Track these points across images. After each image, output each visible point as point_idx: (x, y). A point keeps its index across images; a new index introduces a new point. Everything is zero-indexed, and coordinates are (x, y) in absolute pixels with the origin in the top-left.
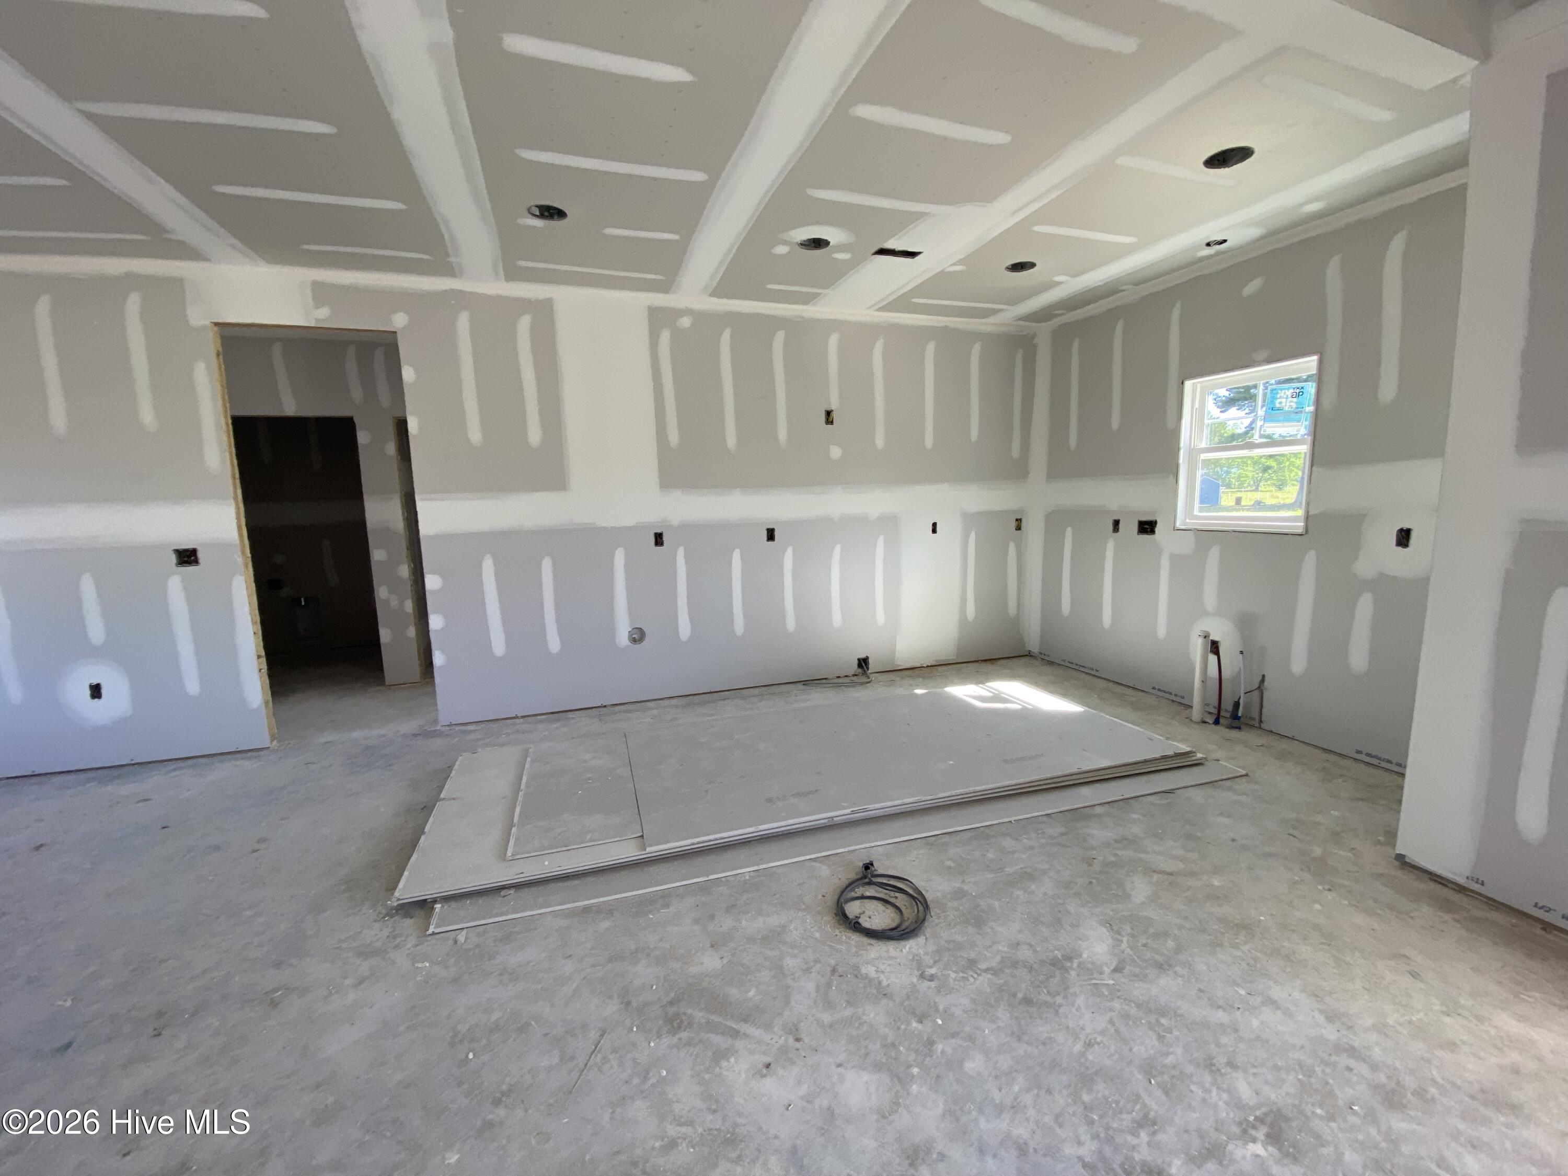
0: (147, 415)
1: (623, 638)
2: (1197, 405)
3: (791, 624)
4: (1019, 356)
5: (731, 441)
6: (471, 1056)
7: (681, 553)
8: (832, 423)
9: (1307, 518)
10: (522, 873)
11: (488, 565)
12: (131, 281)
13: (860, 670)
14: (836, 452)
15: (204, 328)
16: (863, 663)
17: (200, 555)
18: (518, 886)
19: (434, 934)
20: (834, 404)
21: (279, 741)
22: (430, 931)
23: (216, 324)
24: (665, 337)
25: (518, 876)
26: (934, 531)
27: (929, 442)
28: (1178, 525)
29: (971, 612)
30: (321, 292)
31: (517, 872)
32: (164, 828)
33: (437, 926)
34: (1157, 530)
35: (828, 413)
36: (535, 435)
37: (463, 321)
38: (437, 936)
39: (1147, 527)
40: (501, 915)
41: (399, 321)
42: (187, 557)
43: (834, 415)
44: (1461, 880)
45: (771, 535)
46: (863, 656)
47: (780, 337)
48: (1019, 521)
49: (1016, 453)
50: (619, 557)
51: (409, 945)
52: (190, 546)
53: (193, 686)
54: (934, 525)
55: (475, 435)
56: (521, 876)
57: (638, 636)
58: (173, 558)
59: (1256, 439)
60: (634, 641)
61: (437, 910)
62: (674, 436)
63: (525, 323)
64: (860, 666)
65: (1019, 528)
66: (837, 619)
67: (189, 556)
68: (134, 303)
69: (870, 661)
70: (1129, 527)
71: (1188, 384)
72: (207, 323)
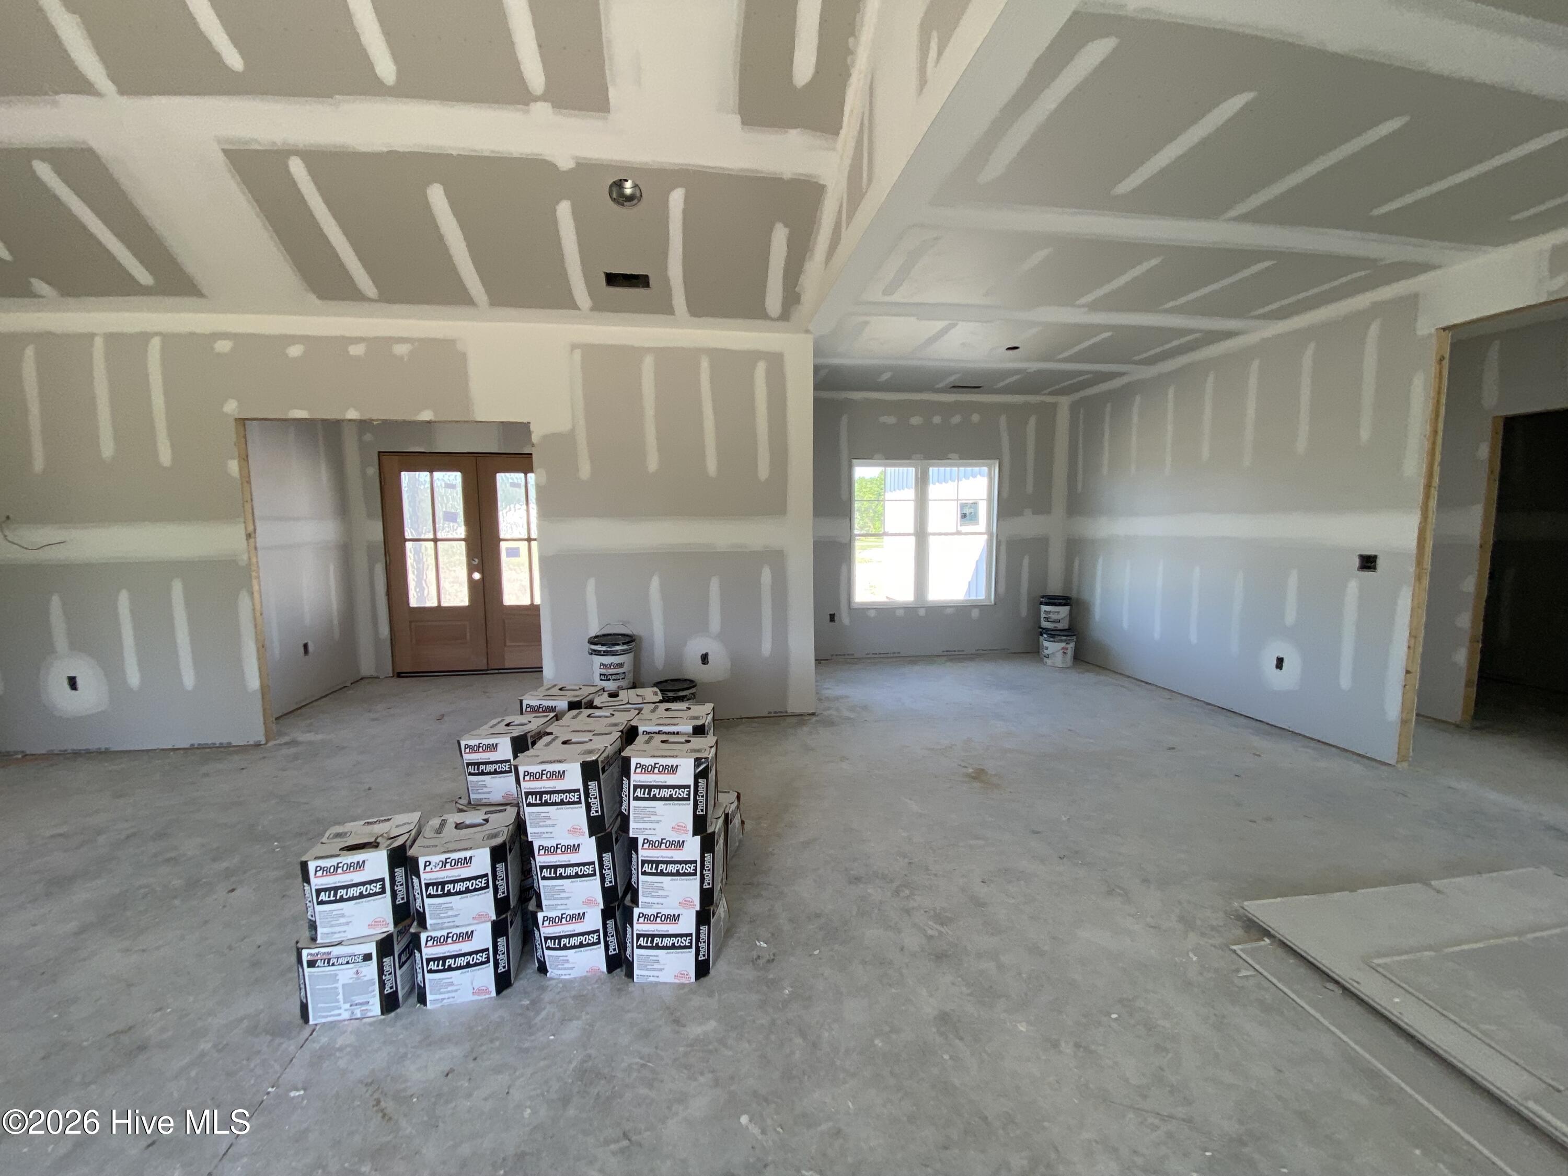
0: (1365, 431)
6: (1114, 1016)
10: (1358, 983)
12: (1378, 309)
15: (1430, 335)
17: (1379, 563)
18: (1347, 991)
19: (1234, 952)
21: (1409, 765)
22: (1234, 947)
23: (1444, 329)
25: (1351, 981)
31: (1354, 978)
32: (1236, 776)
33: (1241, 950)
38: (1234, 956)
40: (1294, 991)
42: (1368, 563)
51: (1210, 941)
52: (1372, 553)
53: (1345, 682)
56: (1355, 984)
58: (1357, 562)
61: (1262, 943)
67: (1370, 563)
72: (1433, 330)
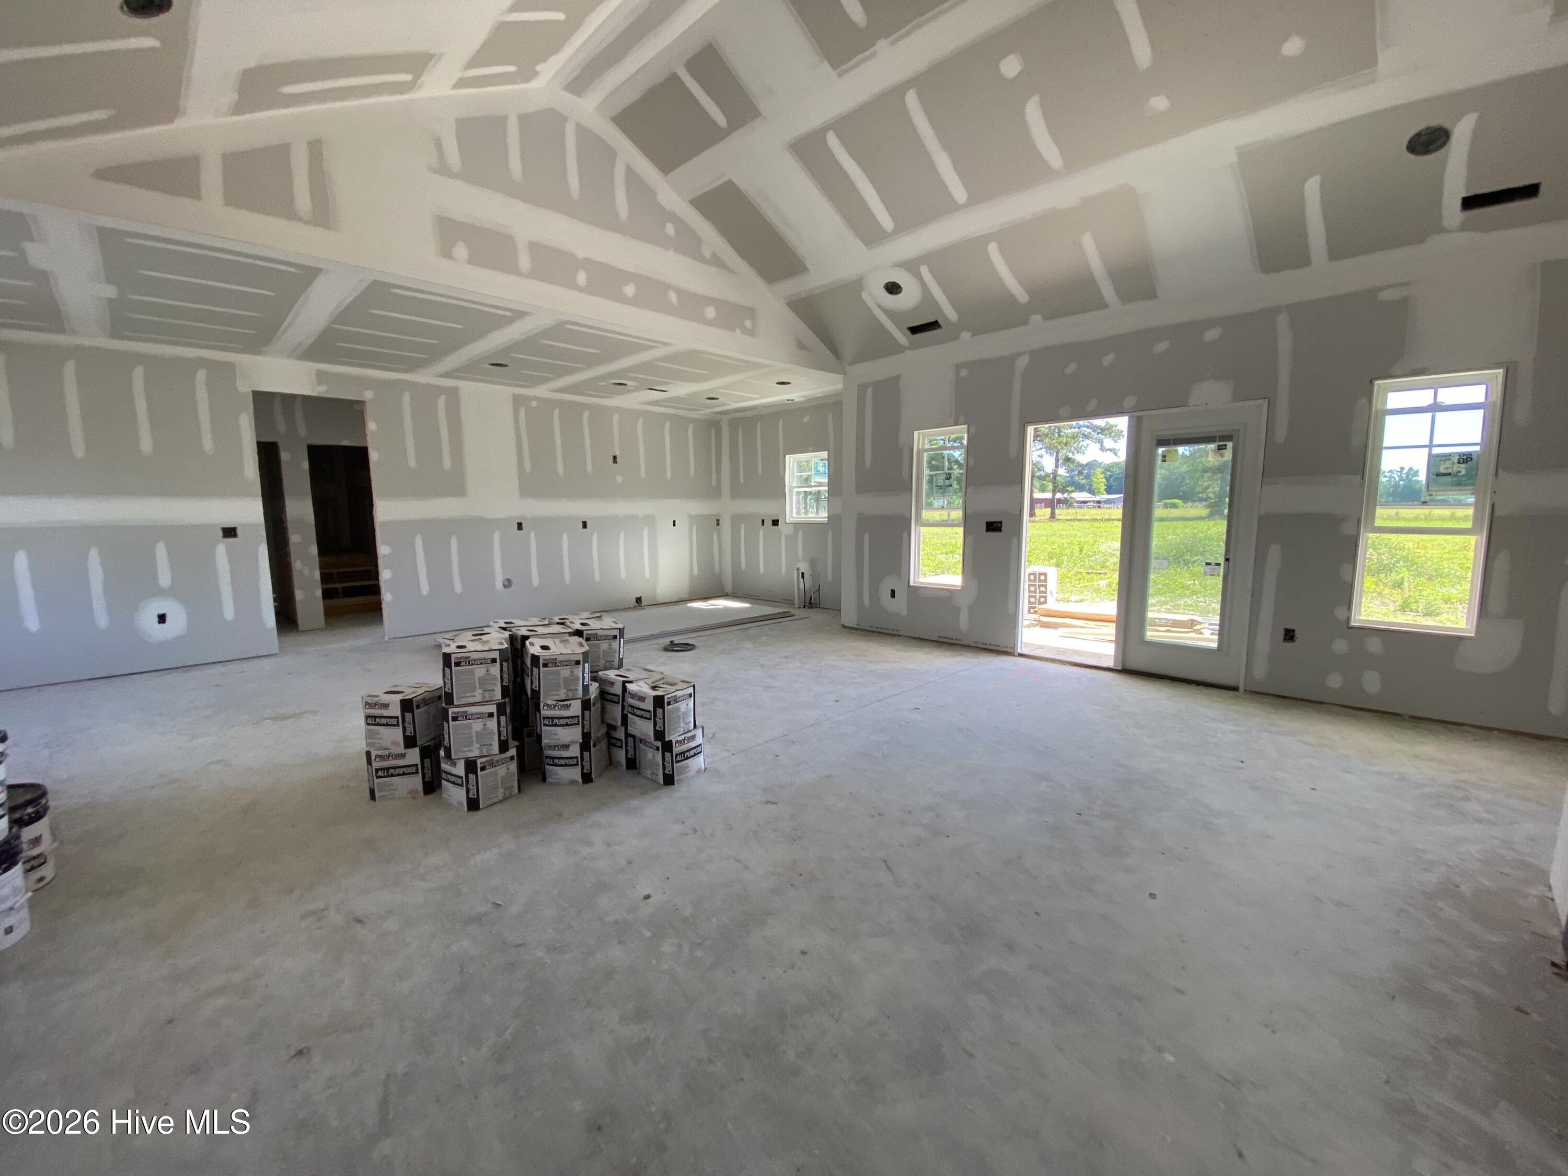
0: (208, 444)
1: (499, 585)
2: (791, 466)
3: (597, 577)
4: (713, 431)
5: (561, 470)
7: (533, 535)
8: (616, 463)
9: (829, 517)
11: (419, 541)
12: (202, 362)
13: (637, 604)
14: (619, 479)
15: (246, 393)
16: (639, 600)
17: (239, 532)
20: (617, 453)
23: (253, 391)
24: (522, 411)
26: (674, 525)
27: (669, 475)
28: (788, 521)
29: (696, 572)
30: (321, 377)
34: (779, 524)
35: (615, 457)
36: (447, 464)
37: (407, 397)
39: (775, 523)
41: (368, 395)
42: (230, 532)
43: (618, 459)
44: (855, 626)
45: (585, 525)
46: (639, 596)
47: (586, 414)
48: (718, 520)
49: (714, 484)
50: (497, 537)
52: (233, 526)
53: (229, 614)
54: (674, 521)
55: (412, 463)
57: (508, 584)
58: (221, 533)
59: (813, 484)
60: (505, 586)
62: (528, 467)
63: (442, 400)
64: (637, 602)
65: (718, 524)
66: (623, 574)
67: (232, 531)
68: (201, 375)
69: (643, 598)
70: (768, 523)
71: (787, 457)
72: (248, 390)
